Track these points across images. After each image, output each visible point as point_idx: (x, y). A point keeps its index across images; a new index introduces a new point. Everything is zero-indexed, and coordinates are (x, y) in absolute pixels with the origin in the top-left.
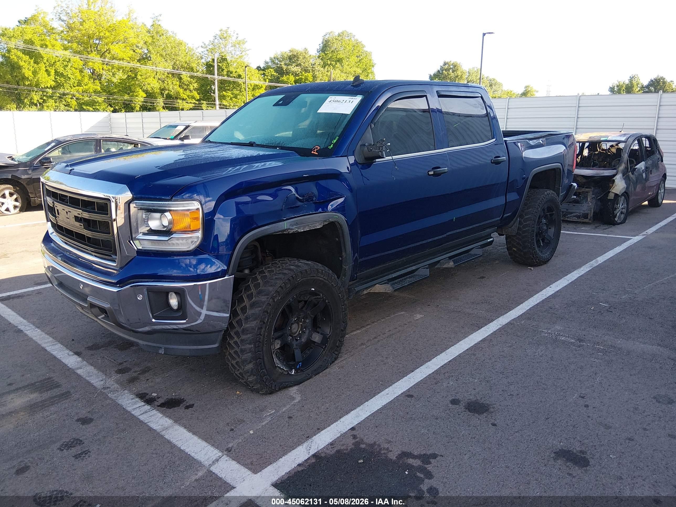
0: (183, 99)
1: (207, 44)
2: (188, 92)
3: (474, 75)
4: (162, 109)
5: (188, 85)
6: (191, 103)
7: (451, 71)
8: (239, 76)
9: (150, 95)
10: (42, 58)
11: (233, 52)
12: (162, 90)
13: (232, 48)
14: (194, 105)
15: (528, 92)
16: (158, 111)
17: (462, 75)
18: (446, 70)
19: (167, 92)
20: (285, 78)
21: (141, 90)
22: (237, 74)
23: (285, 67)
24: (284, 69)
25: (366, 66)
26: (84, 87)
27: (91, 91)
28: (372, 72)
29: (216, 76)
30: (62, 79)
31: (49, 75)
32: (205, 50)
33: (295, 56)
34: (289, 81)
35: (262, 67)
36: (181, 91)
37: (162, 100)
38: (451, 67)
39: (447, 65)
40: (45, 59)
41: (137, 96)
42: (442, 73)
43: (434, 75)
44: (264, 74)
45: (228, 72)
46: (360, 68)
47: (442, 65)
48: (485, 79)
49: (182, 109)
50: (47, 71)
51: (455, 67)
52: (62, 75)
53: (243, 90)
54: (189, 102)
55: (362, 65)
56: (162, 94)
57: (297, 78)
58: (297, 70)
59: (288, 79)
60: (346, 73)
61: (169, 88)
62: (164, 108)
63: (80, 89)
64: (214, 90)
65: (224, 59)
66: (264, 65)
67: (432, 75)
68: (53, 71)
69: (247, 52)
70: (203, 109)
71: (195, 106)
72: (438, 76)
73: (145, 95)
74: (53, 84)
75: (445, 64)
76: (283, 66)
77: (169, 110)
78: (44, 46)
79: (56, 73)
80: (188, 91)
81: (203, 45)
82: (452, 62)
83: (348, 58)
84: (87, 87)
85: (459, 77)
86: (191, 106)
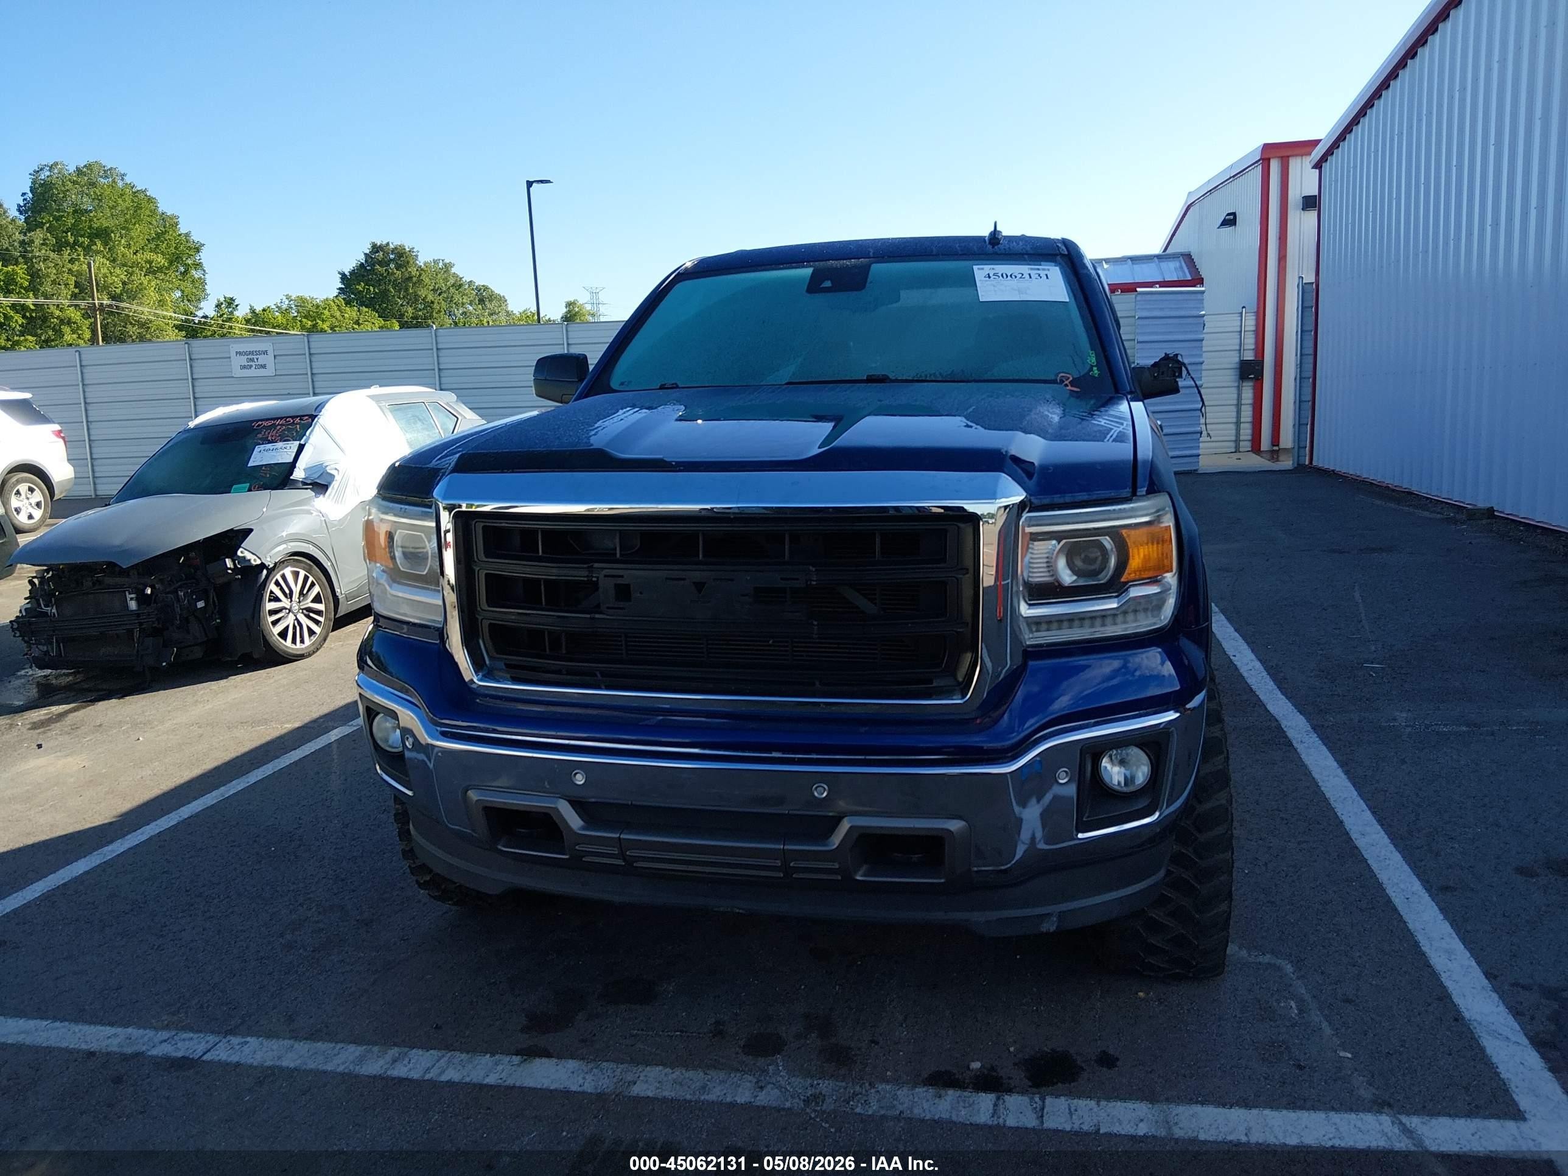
3: (439, 275)
7: (392, 266)
15: (575, 315)
17: (420, 275)
18: (380, 263)
25: (176, 248)
28: (198, 265)
38: (392, 256)
39: (381, 253)
42: (373, 270)
43: (352, 273)
46: (163, 253)
47: (367, 251)
48: (467, 286)
51: (402, 257)
55: (168, 246)
60: (124, 265)
67: (347, 274)
72: (363, 276)
75: (376, 248)
82: (391, 246)
83: (127, 229)
85: (414, 279)
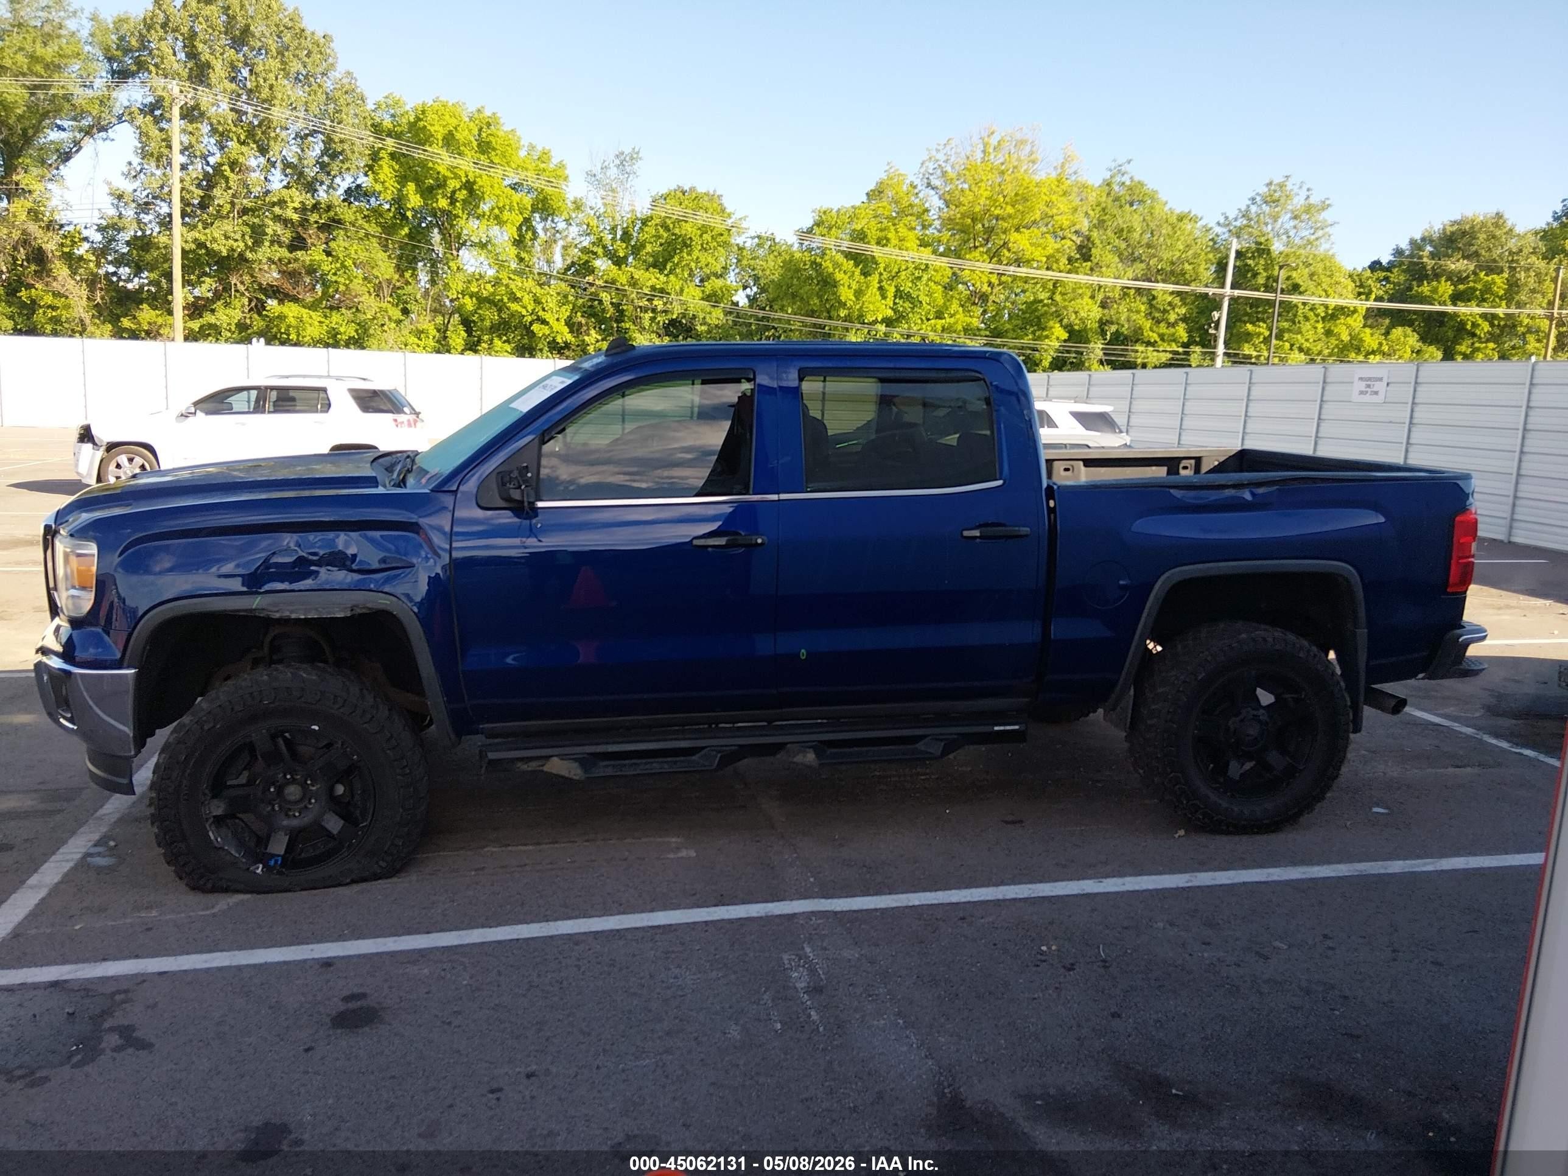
0: (1149, 344)
1: (1231, 217)
2: (1163, 328)
4: (1096, 365)
5: (1165, 311)
6: (1166, 351)
8: (1295, 288)
9: (1077, 336)
10: (876, 263)
11: (1292, 233)
12: (1103, 323)
13: (1292, 223)
14: (1171, 356)
16: (1089, 369)
19: (1114, 328)
20: (1425, 289)
21: (1058, 325)
22: (1290, 282)
23: (1429, 263)
24: (1429, 267)
26: (948, 320)
27: (960, 328)
29: (1228, 290)
30: (907, 305)
31: (884, 297)
32: (1225, 230)
33: (1464, 233)
34: (1436, 297)
35: (1384, 262)
36: (1147, 324)
37: (1101, 346)
40: (882, 266)
41: (1047, 337)
44: (1386, 279)
45: (1268, 278)
49: (1144, 366)
50: (881, 288)
52: (908, 297)
53: (1301, 319)
54: (1161, 349)
56: (1103, 333)
57: (1461, 287)
58: (1464, 268)
59: (1435, 291)
61: (1118, 319)
62: (1101, 362)
63: (940, 323)
64: (1218, 323)
65: (1264, 250)
66: (1392, 258)
68: (892, 290)
69: (1327, 230)
70: (1190, 366)
71: (1172, 359)
73: (1065, 336)
74: (890, 313)
76: (1425, 260)
77: (1114, 368)
78: (882, 242)
79: (899, 294)
80: (1162, 325)
81: (1222, 221)
84: (952, 320)
86: (1165, 357)
